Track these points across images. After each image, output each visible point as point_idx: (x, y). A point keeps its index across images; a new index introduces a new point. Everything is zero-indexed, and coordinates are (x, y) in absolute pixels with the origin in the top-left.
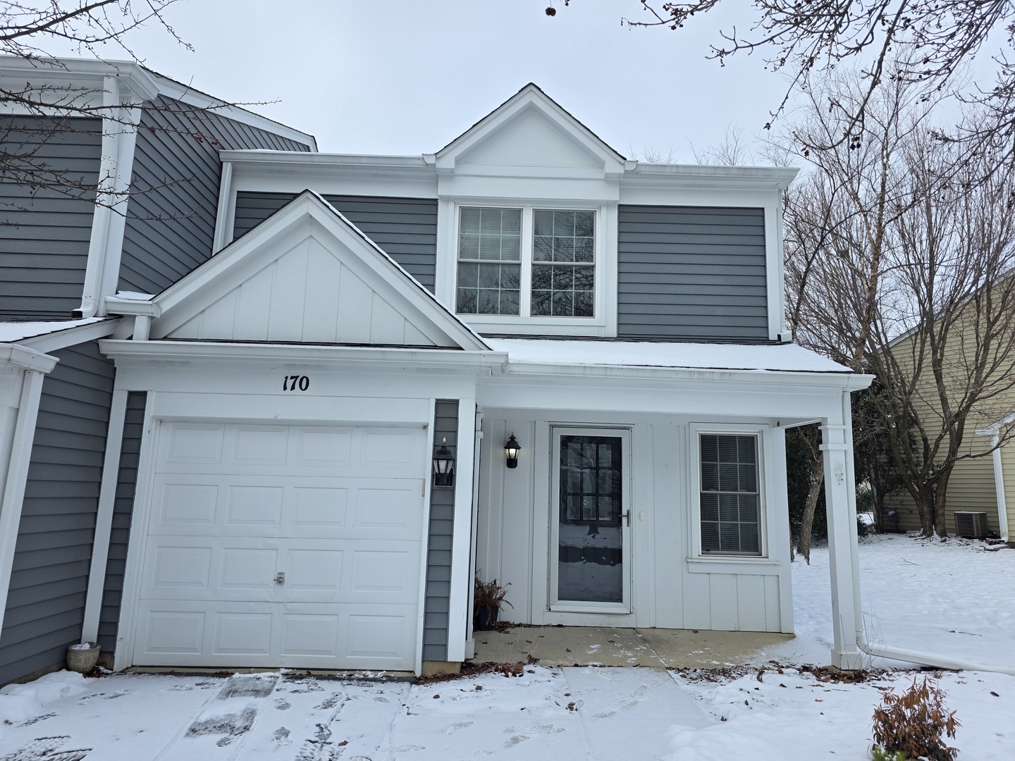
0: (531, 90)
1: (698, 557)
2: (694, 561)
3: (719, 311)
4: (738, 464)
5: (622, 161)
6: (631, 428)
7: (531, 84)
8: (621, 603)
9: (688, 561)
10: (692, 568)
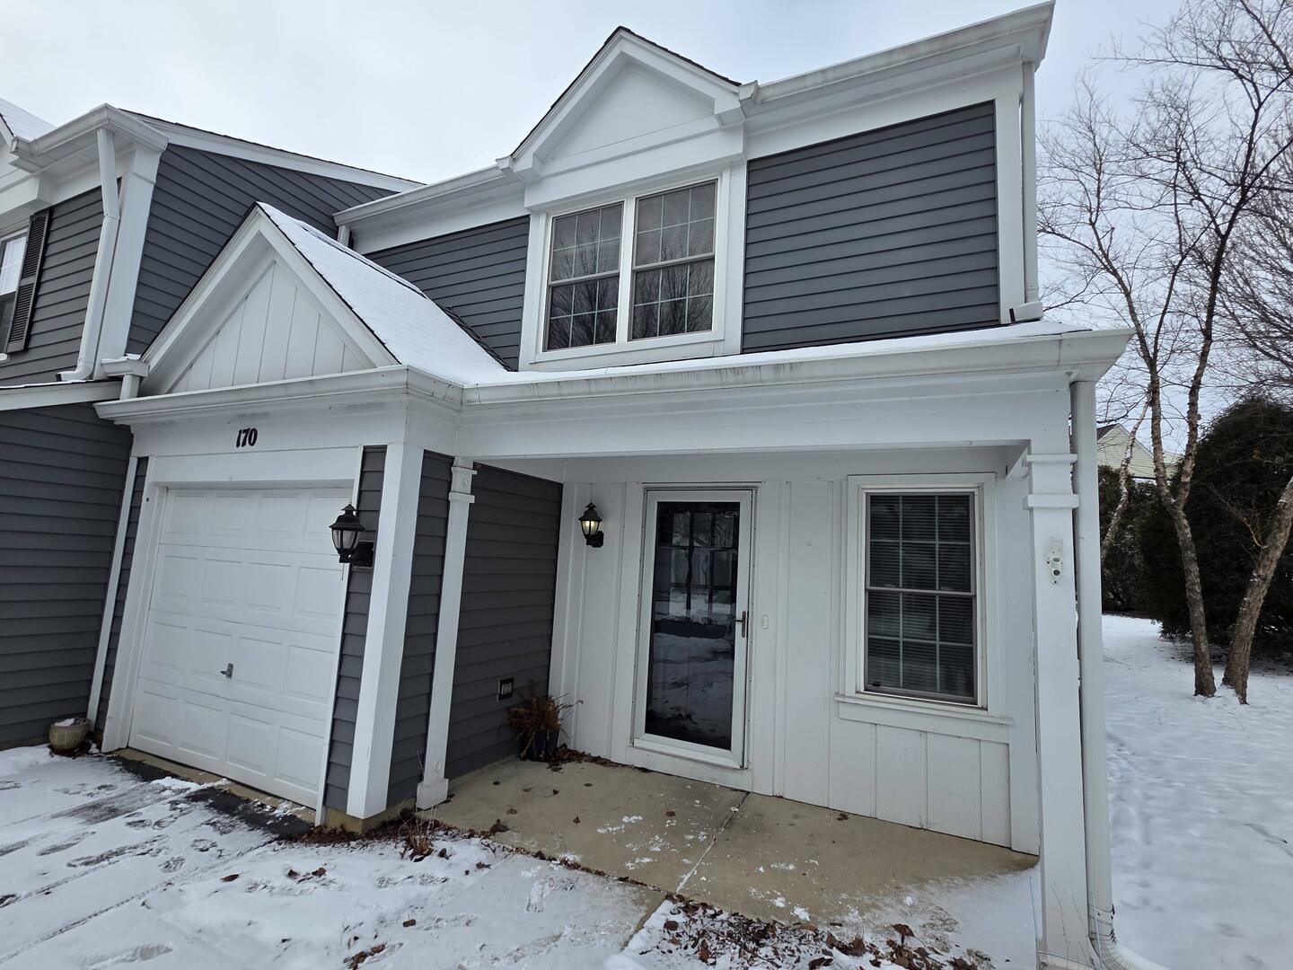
0: (622, 38)
1: (853, 694)
2: (847, 700)
3: (907, 290)
4: (937, 542)
5: (735, 89)
6: (756, 487)
7: (620, 28)
8: (728, 751)
9: (839, 698)
10: (846, 712)
